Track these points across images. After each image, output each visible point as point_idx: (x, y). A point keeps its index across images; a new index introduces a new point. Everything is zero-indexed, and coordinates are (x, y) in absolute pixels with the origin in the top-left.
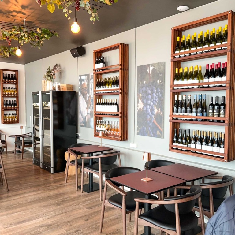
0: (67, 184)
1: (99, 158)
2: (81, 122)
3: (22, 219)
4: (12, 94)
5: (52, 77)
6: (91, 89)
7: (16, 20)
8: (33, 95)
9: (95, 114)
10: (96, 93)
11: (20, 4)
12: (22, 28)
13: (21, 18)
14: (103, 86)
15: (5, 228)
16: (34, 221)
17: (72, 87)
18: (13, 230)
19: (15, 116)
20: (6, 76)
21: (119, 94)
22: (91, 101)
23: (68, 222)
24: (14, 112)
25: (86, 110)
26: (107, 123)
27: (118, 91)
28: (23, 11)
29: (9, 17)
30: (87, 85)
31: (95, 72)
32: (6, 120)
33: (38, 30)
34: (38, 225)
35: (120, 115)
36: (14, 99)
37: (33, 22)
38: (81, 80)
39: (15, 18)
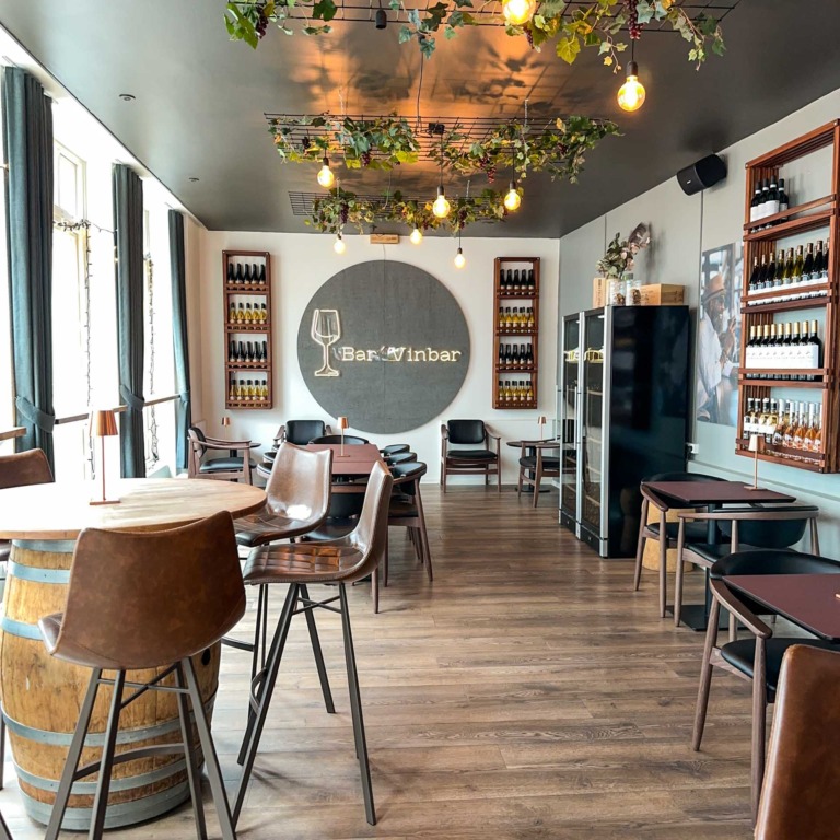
0: (640, 593)
1: (731, 521)
2: (702, 404)
3: (487, 656)
4: (522, 325)
5: (622, 266)
6: (736, 294)
7: (505, 107)
8: (566, 323)
9: (741, 377)
10: (748, 305)
11: (504, 58)
12: (517, 128)
13: (516, 97)
14: (771, 279)
15: (441, 666)
16: (516, 669)
17: (682, 292)
18: (459, 676)
19: (526, 387)
20: (509, 276)
21: (824, 305)
22: (737, 335)
23: (609, 695)
24: (526, 377)
25: (719, 365)
26: (781, 409)
27: (823, 292)
28: (516, 76)
29: (486, 103)
30: (726, 283)
31: (750, 233)
32: (504, 397)
33: (559, 124)
34: (524, 681)
35: (825, 379)
36: (527, 341)
37: (551, 104)
38: (708, 267)
39: (501, 102)
